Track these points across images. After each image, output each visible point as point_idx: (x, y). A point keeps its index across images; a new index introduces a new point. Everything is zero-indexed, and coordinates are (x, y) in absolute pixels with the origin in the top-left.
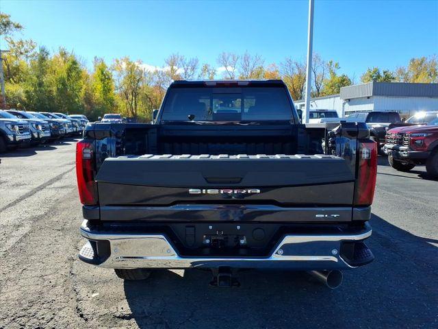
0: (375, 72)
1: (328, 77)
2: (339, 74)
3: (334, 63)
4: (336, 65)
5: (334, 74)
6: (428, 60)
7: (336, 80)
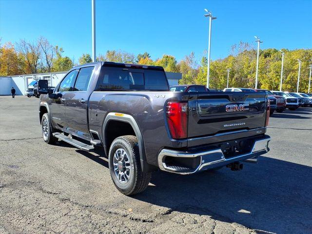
0: (87, 57)
1: (55, 57)
2: (64, 56)
3: (59, 48)
4: (61, 49)
5: (60, 56)
6: (117, 52)
7: (62, 60)
